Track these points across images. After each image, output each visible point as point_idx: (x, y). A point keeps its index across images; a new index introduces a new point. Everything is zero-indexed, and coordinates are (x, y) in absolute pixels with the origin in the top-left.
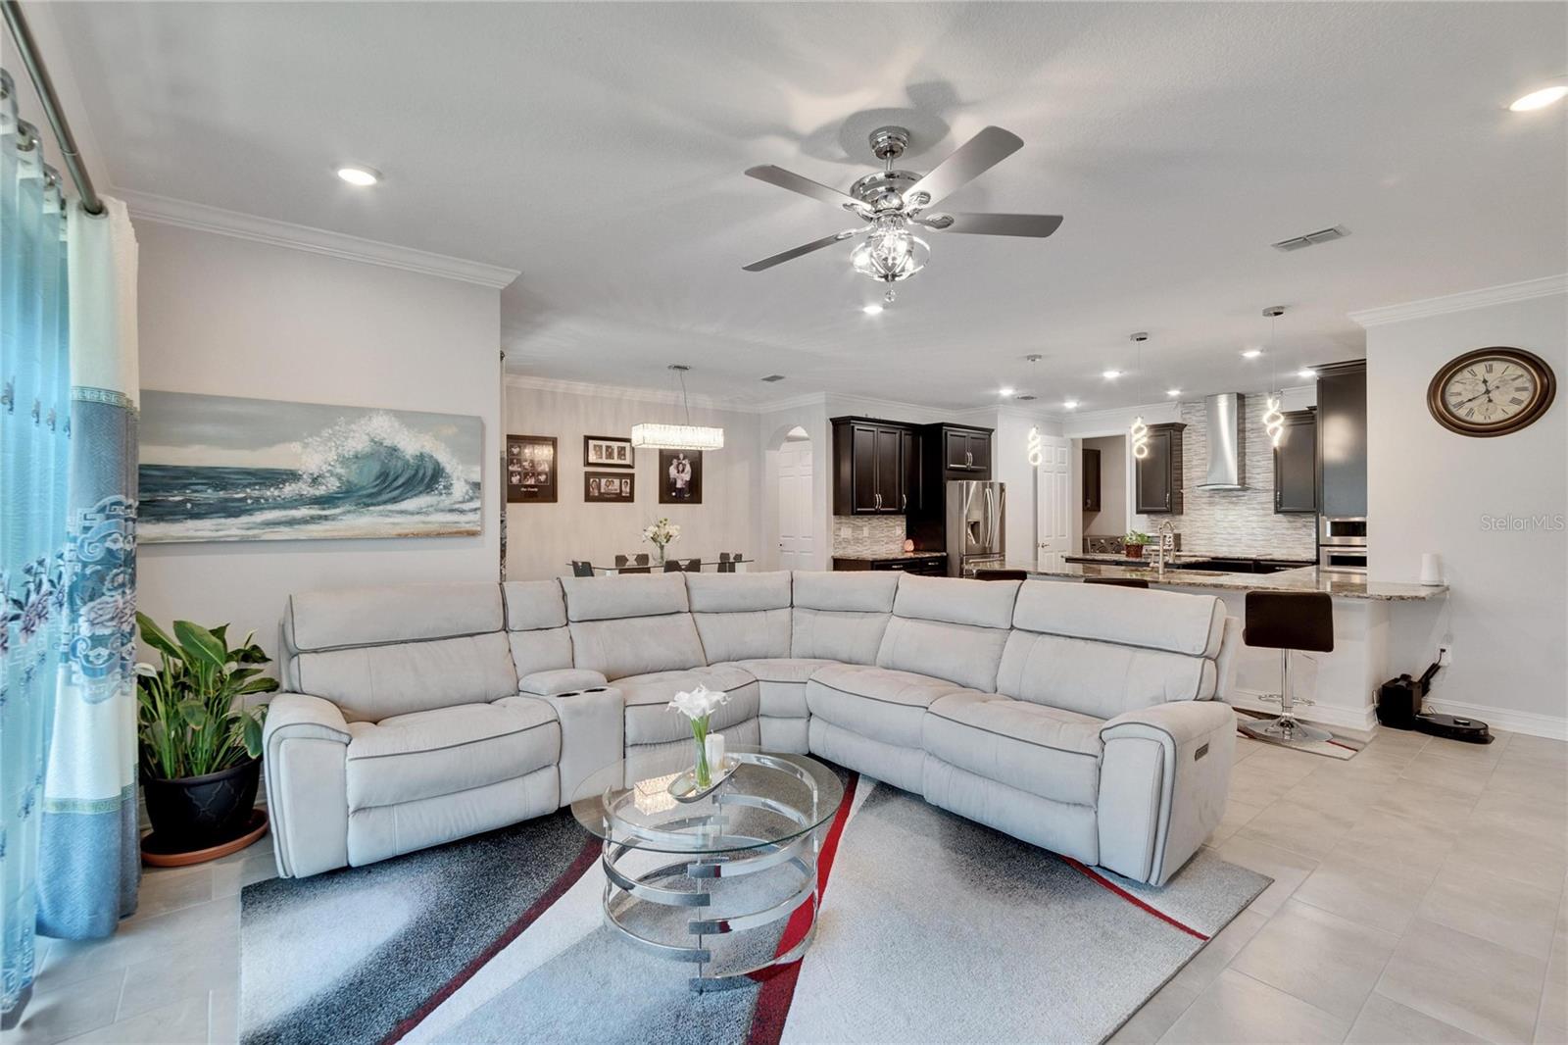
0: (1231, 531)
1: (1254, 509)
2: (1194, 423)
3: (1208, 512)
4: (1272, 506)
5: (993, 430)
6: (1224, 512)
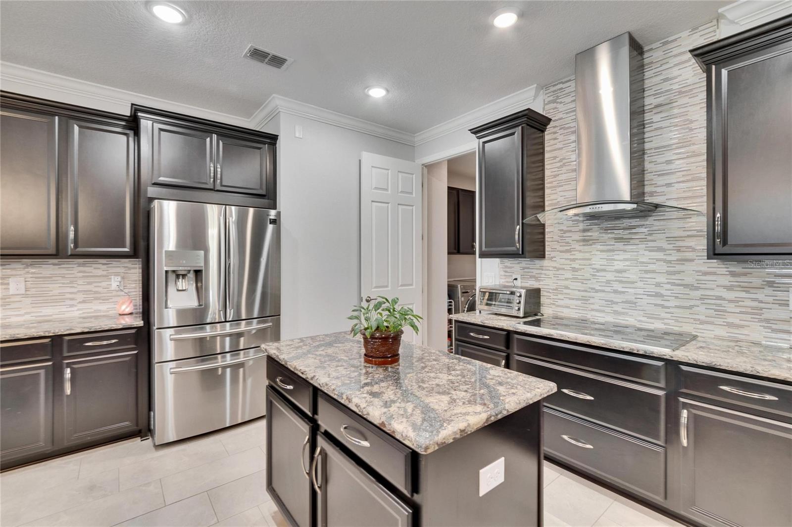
0: (618, 287)
1: (660, 249)
2: (560, 115)
3: (578, 255)
4: (703, 245)
5: (278, 136)
6: (605, 255)
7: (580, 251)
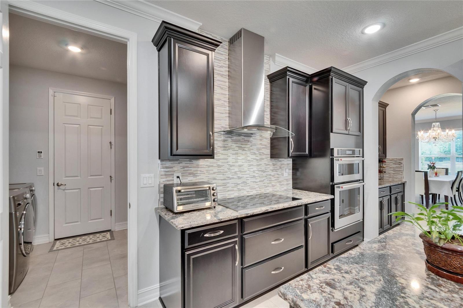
0: (240, 175)
7: (222, 154)
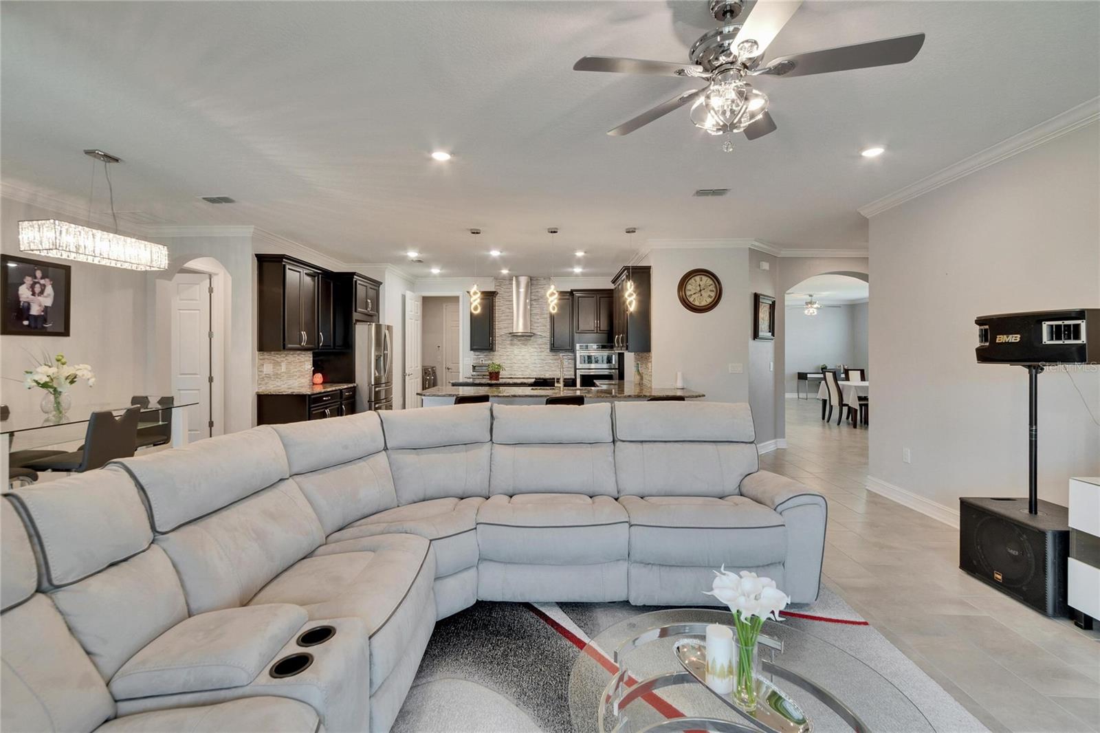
0: (523, 362)
1: (535, 348)
2: (502, 293)
3: (509, 350)
4: (548, 346)
5: (381, 283)
6: (519, 350)
